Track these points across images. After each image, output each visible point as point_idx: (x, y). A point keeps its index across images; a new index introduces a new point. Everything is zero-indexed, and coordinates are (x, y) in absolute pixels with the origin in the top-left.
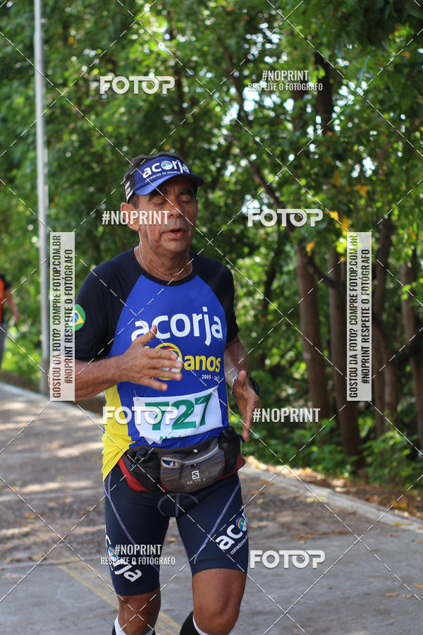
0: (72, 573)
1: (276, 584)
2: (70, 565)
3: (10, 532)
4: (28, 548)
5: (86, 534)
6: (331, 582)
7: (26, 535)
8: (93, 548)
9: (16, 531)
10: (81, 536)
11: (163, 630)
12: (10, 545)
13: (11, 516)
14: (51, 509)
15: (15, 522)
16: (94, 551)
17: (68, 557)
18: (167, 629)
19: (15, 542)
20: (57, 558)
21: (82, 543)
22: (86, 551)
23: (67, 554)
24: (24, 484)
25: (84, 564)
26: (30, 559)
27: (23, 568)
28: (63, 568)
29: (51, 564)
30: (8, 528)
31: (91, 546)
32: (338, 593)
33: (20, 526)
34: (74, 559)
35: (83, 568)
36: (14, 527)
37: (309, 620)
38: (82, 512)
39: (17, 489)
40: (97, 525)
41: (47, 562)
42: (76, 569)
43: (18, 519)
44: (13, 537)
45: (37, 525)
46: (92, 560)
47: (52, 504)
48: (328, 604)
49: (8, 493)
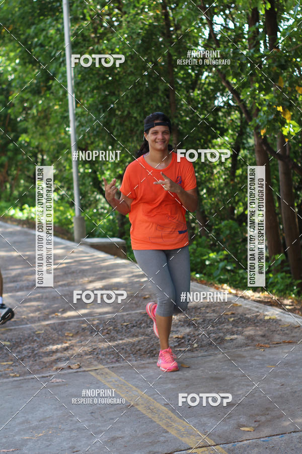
0: (99, 378)
1: (243, 383)
2: (98, 371)
3: (55, 347)
4: (68, 359)
5: (109, 347)
6: (283, 380)
7: (66, 349)
8: (113, 358)
9: (59, 346)
10: (106, 349)
11: (163, 419)
12: (54, 357)
13: (55, 335)
14: (84, 329)
15: (59, 339)
16: (114, 360)
17: (96, 366)
18: (167, 418)
19: (59, 355)
20: (88, 366)
21: (106, 354)
22: (109, 361)
23: (96, 363)
24: (64, 311)
25: (107, 370)
26: (69, 367)
27: (64, 375)
28: (92, 373)
29: (84, 371)
30: (53, 344)
31: (112, 356)
32: (289, 388)
33: (62, 343)
34: (101, 366)
35: (107, 373)
36: (58, 344)
37: (267, 409)
38: (106, 331)
39: (59, 314)
40: (116, 340)
41: (82, 369)
42: (102, 374)
43: (60, 337)
44: (57, 351)
45: (74, 341)
46: (113, 367)
47: (84, 326)
48: (281, 397)
49: (53, 317)
